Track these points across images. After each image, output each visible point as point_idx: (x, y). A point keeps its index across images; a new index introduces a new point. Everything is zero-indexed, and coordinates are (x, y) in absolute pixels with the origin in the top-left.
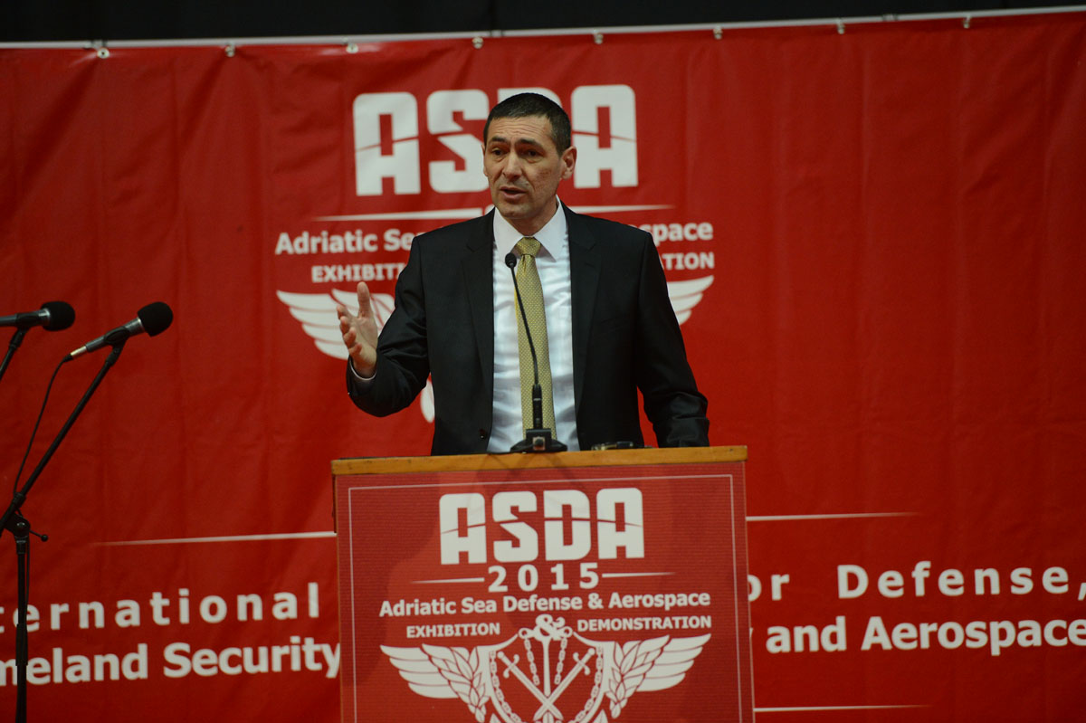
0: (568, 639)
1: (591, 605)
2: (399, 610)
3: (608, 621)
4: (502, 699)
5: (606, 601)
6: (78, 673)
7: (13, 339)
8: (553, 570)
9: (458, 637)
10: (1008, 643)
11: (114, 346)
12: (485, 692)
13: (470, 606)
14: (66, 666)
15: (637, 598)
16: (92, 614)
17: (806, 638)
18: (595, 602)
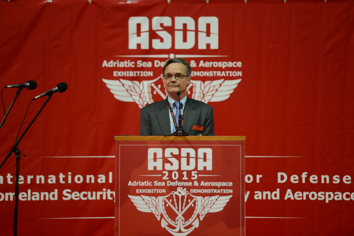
0: (187, 195)
1: (195, 185)
2: (134, 184)
3: (200, 190)
4: (166, 213)
5: (200, 184)
6: (35, 198)
7: (17, 92)
8: (183, 173)
9: (152, 193)
10: (331, 199)
11: (49, 96)
12: (160, 211)
13: (156, 183)
14: (32, 195)
15: (209, 183)
16: (40, 179)
17: (267, 195)
18: (196, 184)
